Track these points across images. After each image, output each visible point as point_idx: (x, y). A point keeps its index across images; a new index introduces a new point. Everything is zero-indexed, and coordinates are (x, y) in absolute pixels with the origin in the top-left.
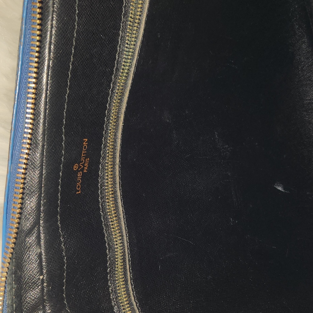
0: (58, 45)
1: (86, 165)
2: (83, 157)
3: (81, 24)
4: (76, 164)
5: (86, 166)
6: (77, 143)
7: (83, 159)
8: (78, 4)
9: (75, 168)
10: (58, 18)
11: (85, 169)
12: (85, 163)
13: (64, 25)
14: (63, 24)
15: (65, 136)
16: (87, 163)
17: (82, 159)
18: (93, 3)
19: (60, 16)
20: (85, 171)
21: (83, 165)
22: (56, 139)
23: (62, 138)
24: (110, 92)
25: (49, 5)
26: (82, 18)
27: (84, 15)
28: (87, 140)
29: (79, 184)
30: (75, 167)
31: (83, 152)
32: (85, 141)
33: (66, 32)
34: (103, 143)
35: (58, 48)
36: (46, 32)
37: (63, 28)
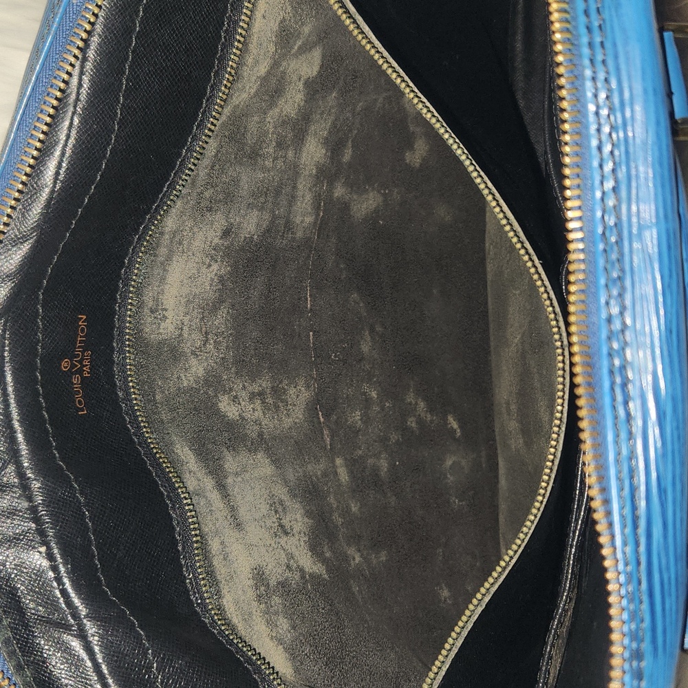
0: (74, 169)
1: (87, 363)
2: (79, 347)
3: (121, 138)
4: (66, 360)
5: (87, 365)
6: (66, 321)
7: (79, 351)
8: (123, 105)
9: (64, 367)
10: (82, 124)
11: (85, 371)
12: (82, 359)
13: (91, 138)
14: (89, 135)
15: (43, 307)
16: (87, 359)
17: (77, 351)
18: (150, 104)
19: (85, 122)
20: (87, 375)
21: (80, 362)
22: (26, 312)
23: (38, 310)
24: (136, 240)
25: (69, 102)
26: (125, 128)
27: (130, 122)
28: (85, 317)
29: (79, 397)
30: (65, 365)
31: (79, 339)
32: (82, 318)
33: (93, 149)
34: (115, 326)
35: (73, 175)
36: (54, 146)
37: (88, 141)
